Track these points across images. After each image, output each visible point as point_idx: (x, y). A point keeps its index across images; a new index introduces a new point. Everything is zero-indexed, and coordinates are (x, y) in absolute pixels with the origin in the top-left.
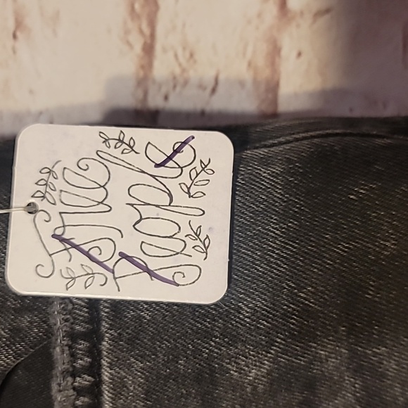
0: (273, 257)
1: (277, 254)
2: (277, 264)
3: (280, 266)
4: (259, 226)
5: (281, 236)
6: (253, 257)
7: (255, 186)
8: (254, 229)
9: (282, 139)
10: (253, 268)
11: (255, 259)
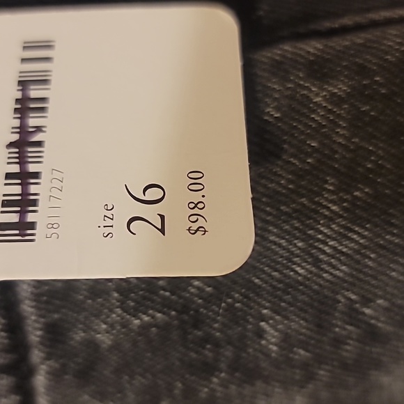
0: (324, 252)
1: (331, 247)
2: (330, 264)
3: (334, 267)
4: (303, 196)
5: (341, 216)
6: (288, 251)
7: (300, 122)
8: (294, 202)
9: (347, 21)
10: (288, 268)
11: (292, 253)
